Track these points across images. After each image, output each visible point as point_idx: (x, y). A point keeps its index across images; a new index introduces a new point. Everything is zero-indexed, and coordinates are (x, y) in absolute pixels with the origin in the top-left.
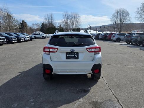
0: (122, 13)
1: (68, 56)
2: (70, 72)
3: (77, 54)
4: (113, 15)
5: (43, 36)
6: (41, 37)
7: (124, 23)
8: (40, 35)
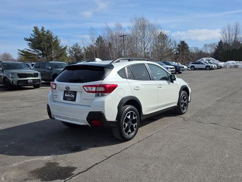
2: (73, 120)
3: (75, 93)
5: (207, 66)
6: (204, 66)
8: (202, 63)
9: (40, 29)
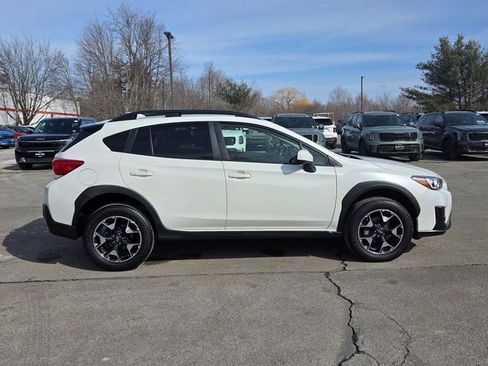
9: (452, 42)
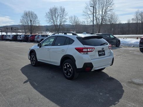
0: (31, 16)
1: (100, 53)
3: (104, 51)
4: (22, 17)
7: (34, 25)
